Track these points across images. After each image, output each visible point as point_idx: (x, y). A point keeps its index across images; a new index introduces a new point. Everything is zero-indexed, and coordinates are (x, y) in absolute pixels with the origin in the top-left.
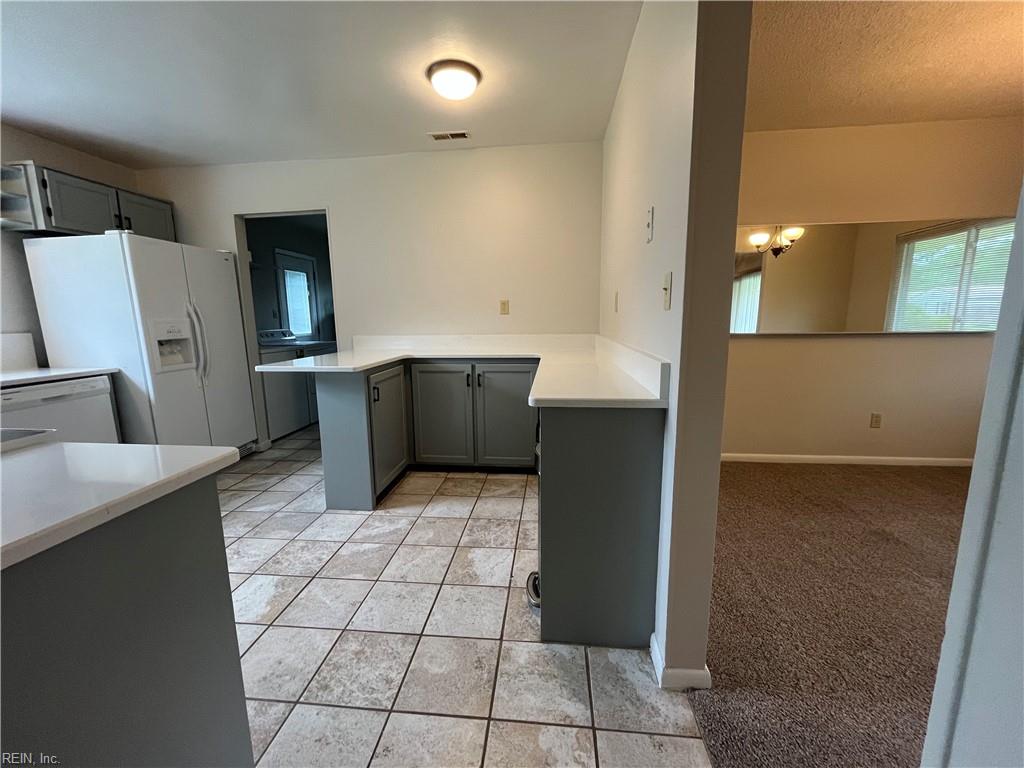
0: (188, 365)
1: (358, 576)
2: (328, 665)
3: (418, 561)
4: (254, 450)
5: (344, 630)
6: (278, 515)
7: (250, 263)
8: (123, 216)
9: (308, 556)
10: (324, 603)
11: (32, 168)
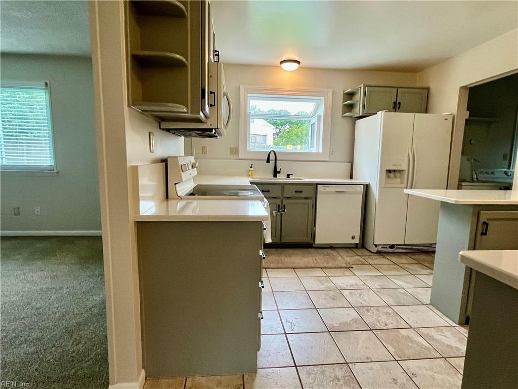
0: (401, 186)
1: (391, 349)
2: (321, 368)
6: (401, 290)
7: (467, 120)
8: (398, 101)
9: (383, 318)
10: (358, 344)
11: (362, 88)
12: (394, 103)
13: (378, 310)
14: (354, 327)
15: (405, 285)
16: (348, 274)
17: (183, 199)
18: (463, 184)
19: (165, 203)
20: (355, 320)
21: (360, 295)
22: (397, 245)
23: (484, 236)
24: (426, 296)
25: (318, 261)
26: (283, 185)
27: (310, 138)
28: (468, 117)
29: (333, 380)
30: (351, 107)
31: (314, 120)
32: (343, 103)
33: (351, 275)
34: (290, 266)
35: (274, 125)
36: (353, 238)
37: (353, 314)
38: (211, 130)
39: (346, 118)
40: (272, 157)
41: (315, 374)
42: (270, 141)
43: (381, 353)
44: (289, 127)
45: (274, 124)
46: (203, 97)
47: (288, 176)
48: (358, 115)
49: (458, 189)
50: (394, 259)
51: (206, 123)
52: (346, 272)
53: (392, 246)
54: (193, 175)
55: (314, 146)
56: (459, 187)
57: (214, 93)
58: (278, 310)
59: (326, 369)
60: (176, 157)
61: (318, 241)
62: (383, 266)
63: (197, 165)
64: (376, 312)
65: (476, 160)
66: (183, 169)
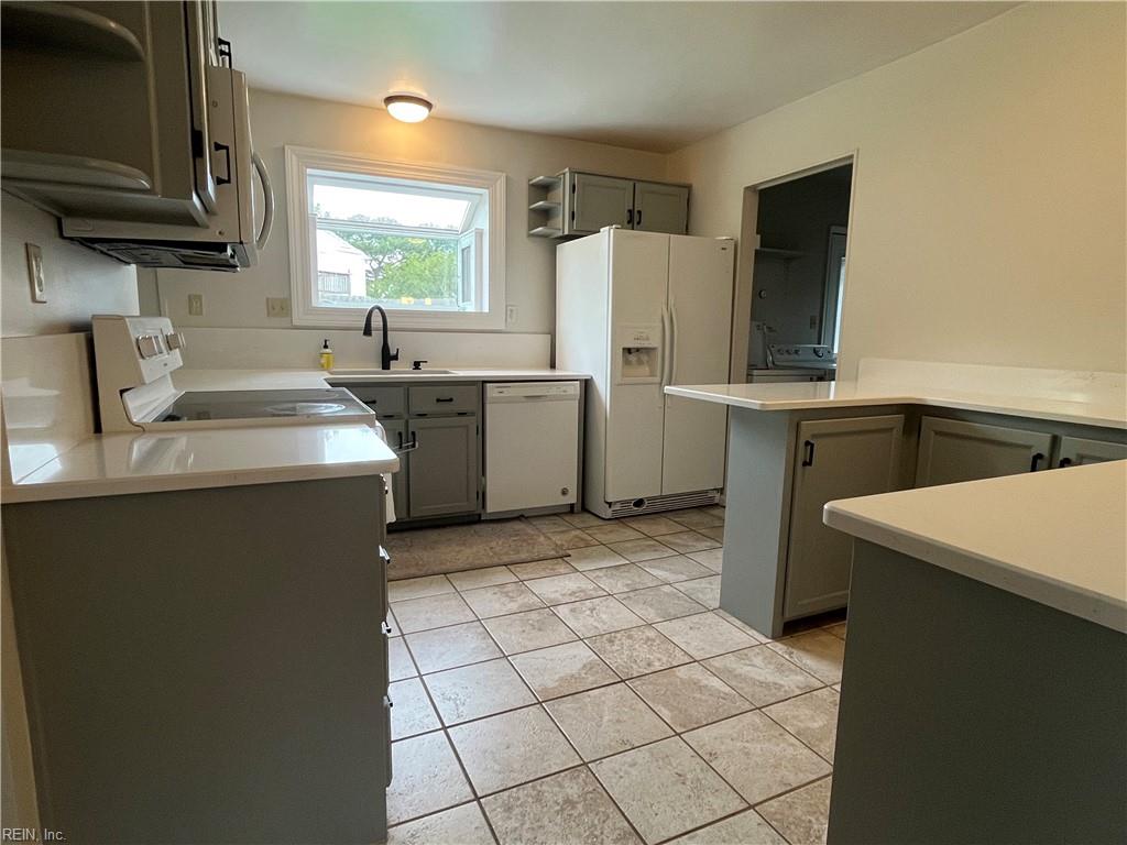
0: (650, 379)
1: (665, 713)
2: (534, 788)
3: (755, 748)
4: (716, 501)
5: (585, 764)
6: (666, 589)
7: (756, 251)
8: (636, 210)
9: (643, 652)
10: (601, 717)
11: (568, 175)
12: (630, 211)
13: (630, 637)
14: (590, 680)
15: (671, 577)
16: (562, 571)
17: (150, 432)
18: (755, 372)
19: (93, 446)
20: (589, 666)
21: (592, 610)
22: (649, 499)
23: (808, 467)
24: (711, 592)
25: (497, 549)
26: (407, 386)
27: (460, 280)
28: (758, 248)
29: (562, 810)
30: (544, 215)
31: (468, 240)
32: (530, 204)
33: (567, 571)
34: (436, 569)
35: (364, 250)
36: (564, 492)
37: (583, 653)
38: (221, 247)
39: (538, 239)
40: (377, 322)
41: (521, 805)
42: (358, 288)
43: (647, 725)
44: (400, 257)
45: (367, 249)
46: (198, 152)
47: (417, 365)
48: (560, 234)
49: (747, 382)
50: (645, 527)
51: (207, 227)
52: (557, 567)
53: (639, 503)
54: (172, 370)
55: (472, 297)
56: (749, 379)
57: (227, 148)
58: (420, 676)
59: (544, 788)
60: (121, 318)
61: (492, 507)
62: (629, 545)
63: (182, 339)
64: (627, 642)
65: (769, 328)
66: (142, 349)
